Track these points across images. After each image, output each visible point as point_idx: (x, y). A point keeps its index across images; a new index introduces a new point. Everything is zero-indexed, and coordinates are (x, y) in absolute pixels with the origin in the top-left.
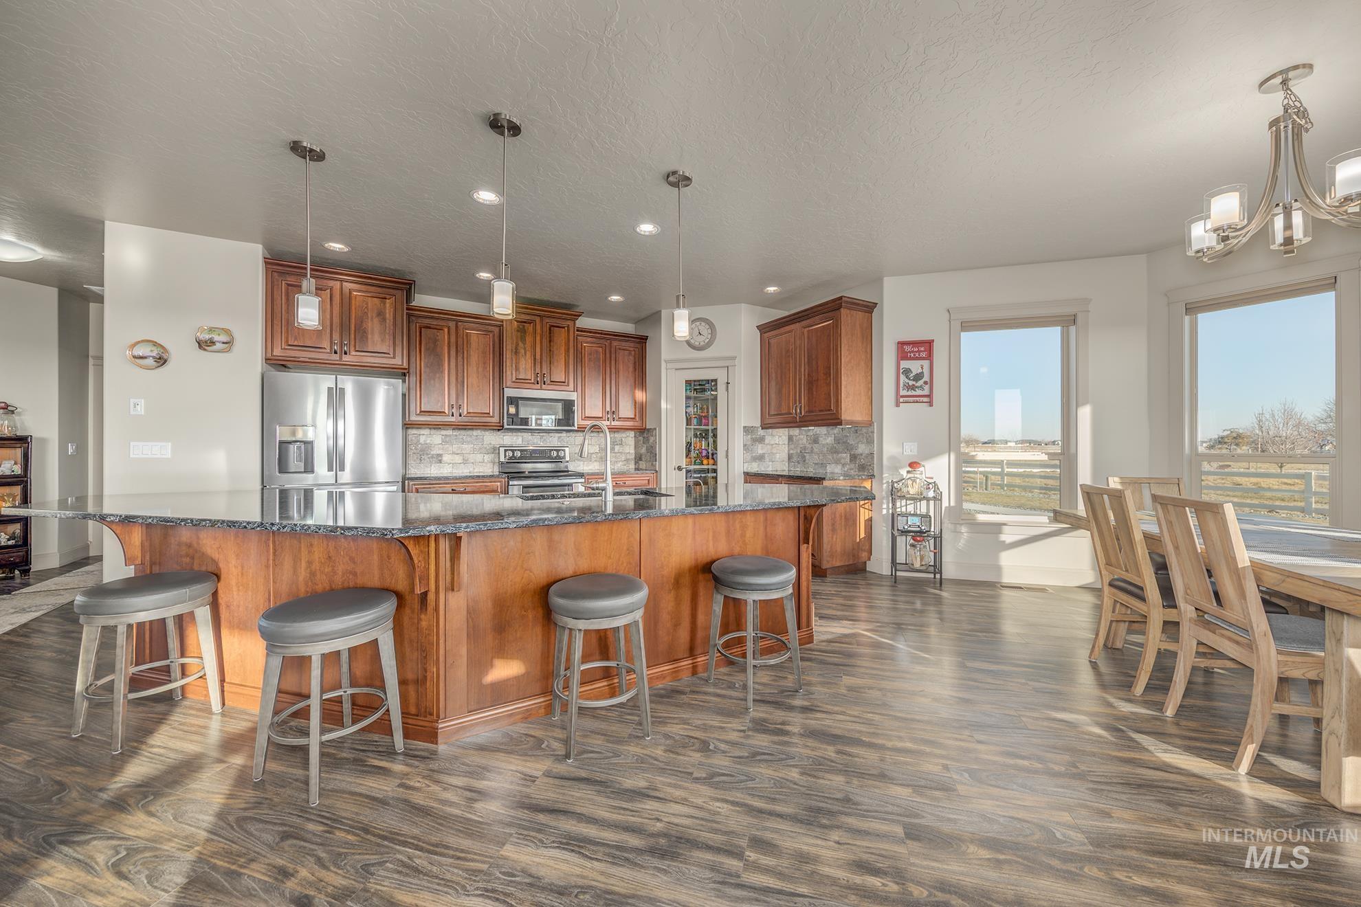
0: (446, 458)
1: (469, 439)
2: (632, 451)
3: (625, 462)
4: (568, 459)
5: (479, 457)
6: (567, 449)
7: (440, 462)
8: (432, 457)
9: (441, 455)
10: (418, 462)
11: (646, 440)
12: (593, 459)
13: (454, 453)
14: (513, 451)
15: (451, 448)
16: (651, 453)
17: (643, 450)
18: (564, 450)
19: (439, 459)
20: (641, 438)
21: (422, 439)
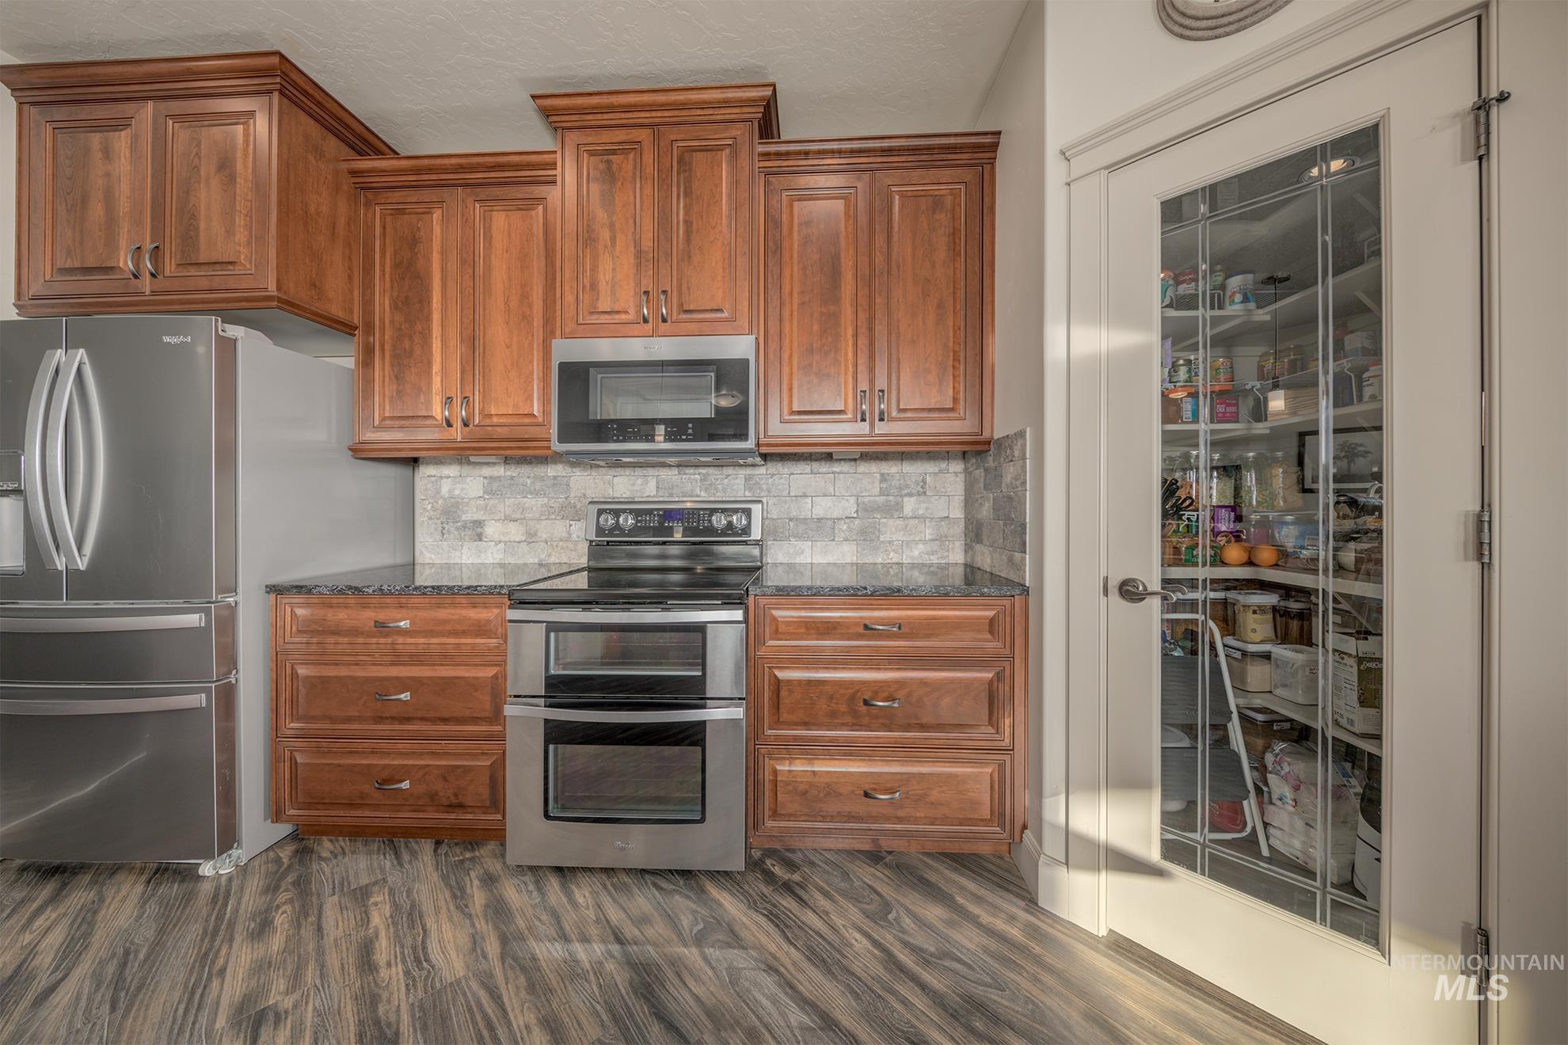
0: (492, 529)
1: (538, 485)
2: (958, 513)
3: (935, 546)
4: (756, 534)
5: (559, 528)
6: (756, 509)
7: (480, 537)
8: (464, 527)
9: (479, 523)
10: (438, 537)
11: (994, 477)
12: (840, 537)
13: (508, 519)
14: (617, 513)
15: (501, 507)
16: (1008, 519)
17: (985, 511)
18: (748, 512)
19: (476, 532)
20: (979, 473)
21: (445, 488)
